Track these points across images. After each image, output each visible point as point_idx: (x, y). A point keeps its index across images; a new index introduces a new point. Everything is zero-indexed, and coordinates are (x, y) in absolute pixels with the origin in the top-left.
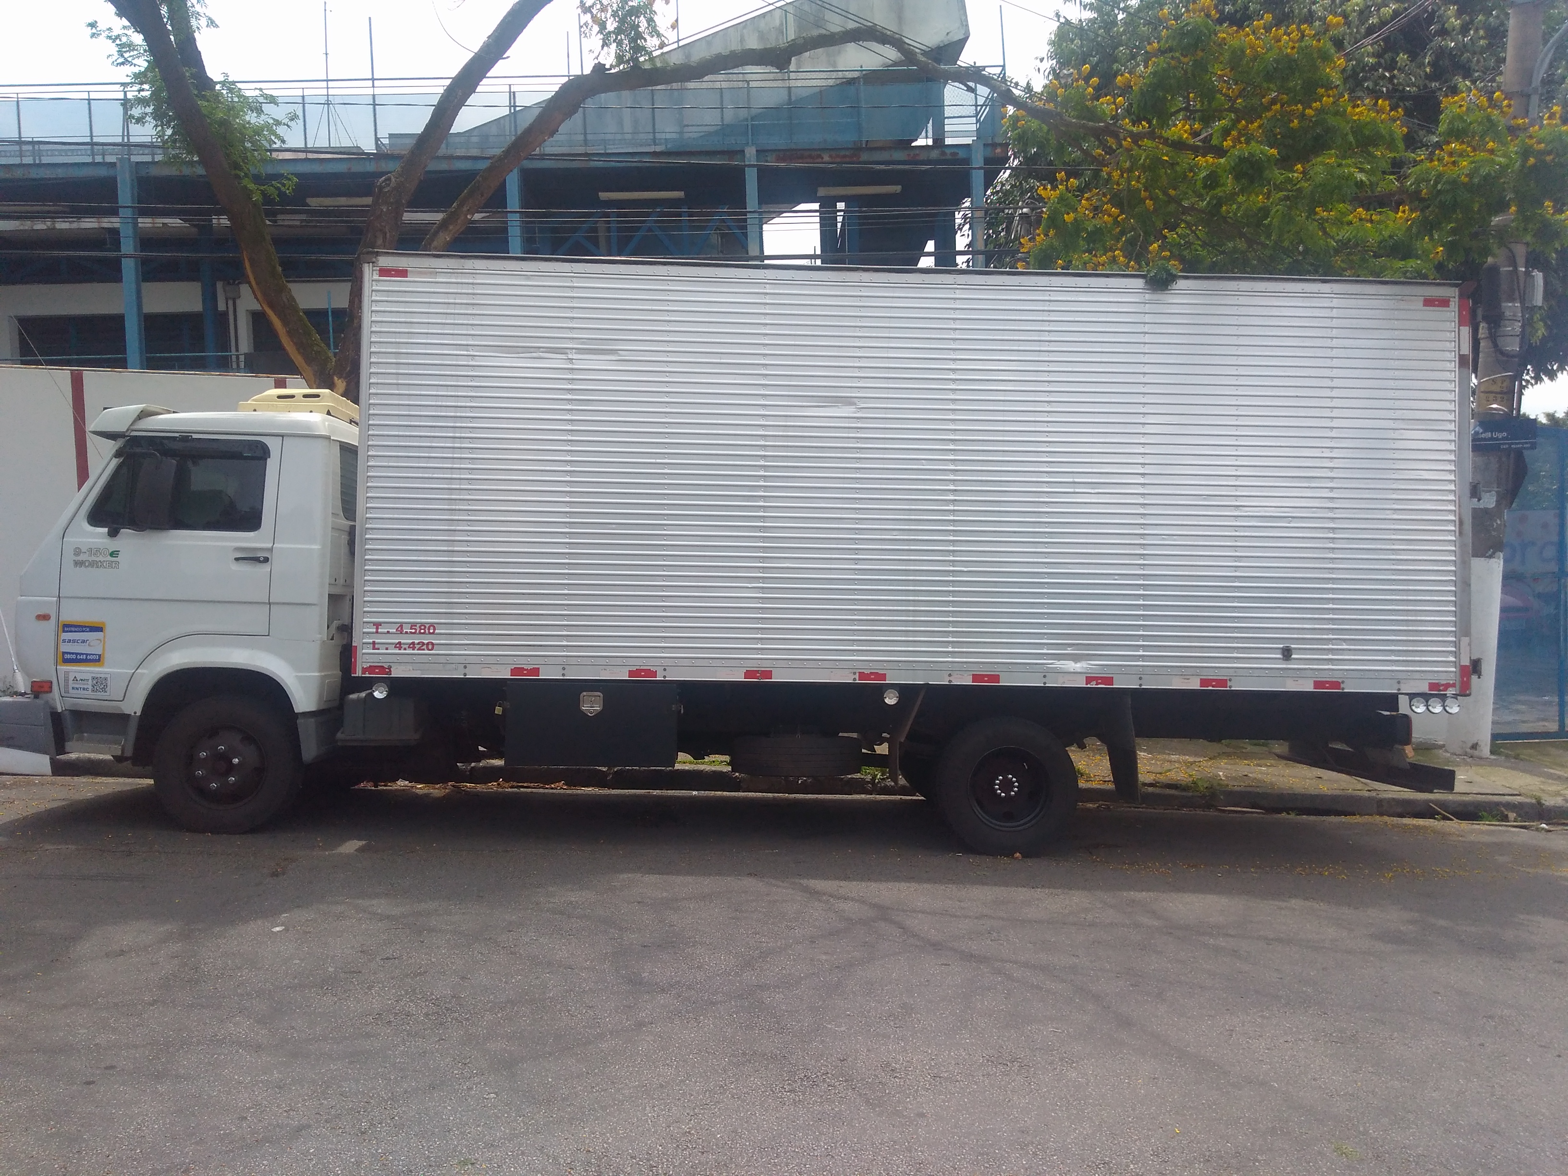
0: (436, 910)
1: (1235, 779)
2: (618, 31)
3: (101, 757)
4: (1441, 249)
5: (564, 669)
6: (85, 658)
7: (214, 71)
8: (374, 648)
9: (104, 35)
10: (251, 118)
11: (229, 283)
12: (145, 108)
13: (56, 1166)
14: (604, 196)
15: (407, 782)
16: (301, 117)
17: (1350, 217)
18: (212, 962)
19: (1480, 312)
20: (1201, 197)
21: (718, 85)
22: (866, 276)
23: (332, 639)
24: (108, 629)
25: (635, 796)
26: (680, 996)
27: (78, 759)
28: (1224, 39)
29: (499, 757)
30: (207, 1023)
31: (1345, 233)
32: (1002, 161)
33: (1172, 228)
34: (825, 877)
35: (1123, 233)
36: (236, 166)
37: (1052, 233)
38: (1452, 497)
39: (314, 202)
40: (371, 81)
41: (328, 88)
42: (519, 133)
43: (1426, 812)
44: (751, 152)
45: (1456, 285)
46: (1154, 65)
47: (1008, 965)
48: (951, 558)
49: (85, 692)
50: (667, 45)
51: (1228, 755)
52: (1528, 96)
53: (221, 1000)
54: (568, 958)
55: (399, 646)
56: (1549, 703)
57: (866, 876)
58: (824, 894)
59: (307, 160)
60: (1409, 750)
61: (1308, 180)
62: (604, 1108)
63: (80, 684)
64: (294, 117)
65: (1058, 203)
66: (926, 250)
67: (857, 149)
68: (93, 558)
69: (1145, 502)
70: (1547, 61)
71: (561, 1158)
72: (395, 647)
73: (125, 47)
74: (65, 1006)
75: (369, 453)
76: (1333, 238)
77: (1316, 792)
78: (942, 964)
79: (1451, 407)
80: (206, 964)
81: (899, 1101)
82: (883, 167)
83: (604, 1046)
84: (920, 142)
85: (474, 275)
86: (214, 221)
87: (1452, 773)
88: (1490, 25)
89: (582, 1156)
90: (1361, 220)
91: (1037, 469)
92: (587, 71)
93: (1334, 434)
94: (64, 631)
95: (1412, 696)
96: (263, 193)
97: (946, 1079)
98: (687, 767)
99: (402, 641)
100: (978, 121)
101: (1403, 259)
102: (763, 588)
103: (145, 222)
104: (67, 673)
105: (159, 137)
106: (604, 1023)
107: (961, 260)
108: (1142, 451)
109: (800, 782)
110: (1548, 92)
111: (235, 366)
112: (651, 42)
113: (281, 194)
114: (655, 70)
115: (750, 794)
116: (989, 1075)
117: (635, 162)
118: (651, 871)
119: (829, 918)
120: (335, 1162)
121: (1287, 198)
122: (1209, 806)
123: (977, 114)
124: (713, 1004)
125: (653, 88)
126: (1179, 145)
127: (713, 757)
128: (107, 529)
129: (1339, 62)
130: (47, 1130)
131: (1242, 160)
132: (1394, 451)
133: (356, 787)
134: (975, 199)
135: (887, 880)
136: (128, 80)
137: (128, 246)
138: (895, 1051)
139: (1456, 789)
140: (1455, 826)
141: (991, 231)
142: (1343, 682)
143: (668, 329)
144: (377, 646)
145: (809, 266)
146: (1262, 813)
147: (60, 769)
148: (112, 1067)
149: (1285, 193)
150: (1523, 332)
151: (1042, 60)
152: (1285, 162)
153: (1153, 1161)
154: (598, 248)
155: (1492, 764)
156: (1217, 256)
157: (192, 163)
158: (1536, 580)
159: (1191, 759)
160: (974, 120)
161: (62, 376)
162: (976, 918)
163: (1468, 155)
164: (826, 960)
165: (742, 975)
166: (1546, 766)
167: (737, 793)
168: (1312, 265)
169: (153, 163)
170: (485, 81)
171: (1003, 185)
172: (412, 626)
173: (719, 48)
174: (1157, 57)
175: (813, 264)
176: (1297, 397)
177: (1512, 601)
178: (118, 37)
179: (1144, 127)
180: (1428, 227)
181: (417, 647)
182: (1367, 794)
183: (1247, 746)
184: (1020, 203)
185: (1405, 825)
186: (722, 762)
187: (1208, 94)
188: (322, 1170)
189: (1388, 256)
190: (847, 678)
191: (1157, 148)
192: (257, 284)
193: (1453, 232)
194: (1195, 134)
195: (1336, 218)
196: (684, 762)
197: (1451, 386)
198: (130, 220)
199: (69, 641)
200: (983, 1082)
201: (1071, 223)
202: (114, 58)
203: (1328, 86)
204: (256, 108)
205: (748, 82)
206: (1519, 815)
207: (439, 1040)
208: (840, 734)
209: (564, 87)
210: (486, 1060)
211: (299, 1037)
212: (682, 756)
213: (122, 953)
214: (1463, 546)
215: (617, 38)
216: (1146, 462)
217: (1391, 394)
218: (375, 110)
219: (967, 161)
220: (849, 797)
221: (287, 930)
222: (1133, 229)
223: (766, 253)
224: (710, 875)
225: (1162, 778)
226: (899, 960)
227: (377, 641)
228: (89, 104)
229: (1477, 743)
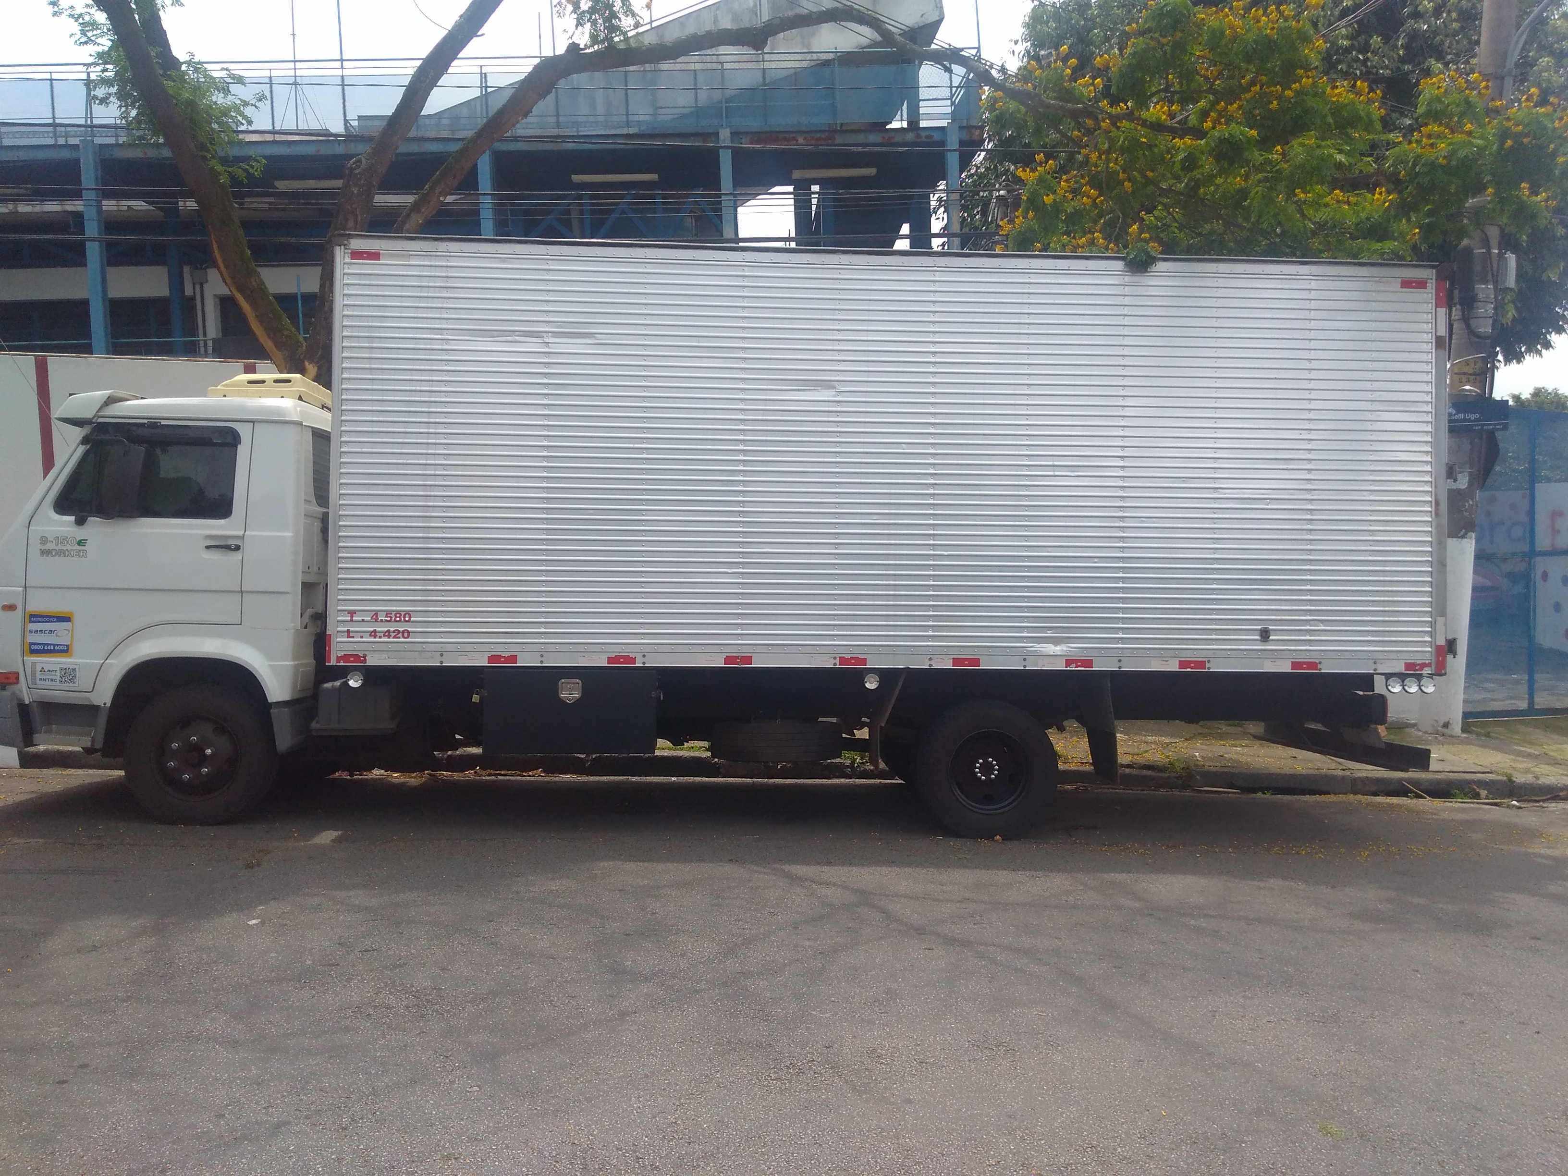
0: (415, 901)
1: (1210, 759)
2: (592, 11)
3: (70, 748)
4: (1417, 230)
5: (542, 656)
6: (52, 648)
7: (179, 51)
8: (349, 637)
9: (66, 13)
10: (218, 98)
11: (197, 268)
12: (109, 87)
13: (29, 1168)
14: (576, 178)
15: (382, 771)
16: (269, 97)
17: (1327, 199)
18: (186, 957)
19: (1456, 293)
20: (1178, 179)
21: (692, 67)
22: (845, 259)
23: (306, 627)
24: (76, 619)
25: (614, 782)
26: (663, 985)
27: (46, 751)
28: (1203, 19)
29: (477, 745)
30: (182, 1019)
31: (1322, 215)
32: (978, 144)
33: (1148, 212)
34: (806, 862)
35: (1101, 215)
36: (203, 147)
37: (1031, 214)
38: (1428, 478)
39: (282, 185)
40: (340, 62)
41: (295, 69)
42: (490, 115)
43: (1400, 790)
44: (725, 135)
45: (1433, 267)
46: (1133, 46)
47: (991, 949)
48: (932, 542)
49: (54, 683)
50: (642, 25)
51: (1203, 736)
52: (1503, 78)
53: (197, 995)
54: (550, 947)
55: (374, 634)
56: (1517, 682)
57: (848, 861)
58: (806, 879)
59: (274, 142)
60: (1381, 730)
61: (1288, 161)
62: (589, 1100)
63: (48, 675)
64: (261, 98)
65: (1037, 185)
66: (902, 232)
67: (832, 131)
68: (60, 547)
69: (1125, 485)
70: (1520, 45)
71: (546, 1151)
72: (370, 635)
73: (87, 26)
74: (36, 1004)
75: (342, 439)
76: (1310, 219)
77: (1292, 772)
78: (926, 949)
79: (1428, 388)
80: (180, 958)
81: (885, 1088)
82: (860, 149)
83: (588, 1036)
84: (895, 125)
85: (448, 258)
86: (181, 204)
87: (1428, 752)
88: (1462, 8)
89: (568, 1149)
90: (1338, 201)
91: (1017, 453)
92: (561, 50)
93: (1312, 415)
94: (31, 622)
95: (1388, 676)
96: (230, 174)
97: (933, 1064)
98: (666, 753)
99: (377, 629)
100: (953, 103)
101: (1380, 240)
102: (743, 573)
103: (109, 205)
104: (34, 664)
105: (124, 118)
106: (587, 1013)
107: (936, 243)
108: (1121, 433)
109: (779, 767)
110: (1522, 74)
111: (202, 350)
112: (626, 22)
113: (250, 176)
114: (629, 50)
115: (729, 779)
116: (975, 1060)
117: (609, 143)
118: (632, 858)
119: (811, 903)
120: (315, 1159)
121: (1266, 179)
122: (1185, 787)
123: (952, 96)
124: (697, 992)
125: (627, 69)
126: (1157, 127)
127: (691, 744)
128: (74, 517)
129: (1317, 44)
130: (19, 1131)
131: (1222, 141)
132: (1372, 433)
133: (331, 777)
134: (950, 182)
135: (869, 864)
136: (91, 60)
137: (92, 229)
138: (880, 1036)
139: (1431, 768)
140: (1428, 804)
141: (966, 215)
142: (1320, 663)
143: (646, 312)
144: (351, 635)
145: (783, 248)
146: (1238, 793)
147: (28, 761)
148: (86, 1066)
149: (1265, 175)
150: (1496, 313)
151: (1016, 42)
152: (1265, 143)
153: (1140, 1144)
154: (571, 230)
155: (1463, 742)
156: (1192, 238)
157: (157, 145)
158: (1505, 560)
159: (1167, 740)
160: (949, 102)
161: (26, 362)
162: (959, 902)
163: (1446, 137)
164: (810, 946)
165: (725, 962)
166: (1518, 744)
167: (716, 779)
168: (1289, 247)
169: (117, 145)
170: (455, 63)
171: (978, 168)
172: (387, 614)
173: (691, 29)
174: (1135, 38)
175: (788, 246)
176: (1276, 378)
177: (1482, 581)
178: (81, 16)
179: (1121, 109)
180: (1405, 209)
181: (393, 635)
182: (1340, 773)
183: (1224, 727)
184: (997, 186)
185: (1379, 803)
186: (701, 748)
187: (1187, 75)
188: (302, 1168)
189: (1365, 238)
190: (827, 663)
191: (1136, 129)
192: (226, 267)
193: (1430, 213)
194: (1172, 116)
195: (1314, 200)
196: (664, 748)
197: (1428, 368)
198: (94, 203)
199: (36, 632)
200: (969, 1066)
201: (1051, 205)
202: (77, 37)
203: (1307, 68)
204: (223, 89)
205: (722, 63)
206: (1490, 792)
207: (420, 1033)
208: (820, 719)
209: (536, 67)
210: (468, 1052)
211: (277, 1031)
212: (661, 742)
213: (94, 948)
214: (1439, 527)
215: (591, 18)
216: (1126, 445)
217: (1369, 375)
218: (343, 90)
219: (942, 143)
220: (829, 781)
221: (263, 923)
222: (1112, 211)
223: (740, 236)
224: (692, 861)
225: (1139, 760)
226: (882, 944)
227: (351, 629)
228: (51, 85)
229: (1448, 722)
